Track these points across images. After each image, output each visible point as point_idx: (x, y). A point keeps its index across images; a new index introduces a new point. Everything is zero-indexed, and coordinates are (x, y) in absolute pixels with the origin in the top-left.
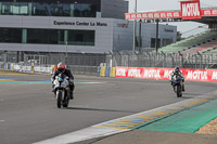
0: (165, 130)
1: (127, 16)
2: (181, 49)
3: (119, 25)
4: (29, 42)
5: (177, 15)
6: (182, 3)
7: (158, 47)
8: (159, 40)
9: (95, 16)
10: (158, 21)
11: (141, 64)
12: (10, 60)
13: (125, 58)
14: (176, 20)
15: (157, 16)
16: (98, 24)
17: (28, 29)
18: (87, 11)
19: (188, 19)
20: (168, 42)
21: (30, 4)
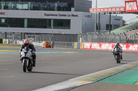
0: (115, 82)
1: (91, 10)
2: (125, 31)
3: (86, 16)
4: (28, 27)
5: (122, 10)
6: (126, 2)
7: (111, 30)
8: (111, 25)
9: (70, 10)
10: (110, 13)
11: (100, 41)
12: (16, 38)
13: (90, 37)
14: (122, 12)
15: (110, 10)
16: (73, 15)
17: (28, 19)
18: (65, 7)
19: (129, 12)
20: (117, 26)
21: (29, 3)
